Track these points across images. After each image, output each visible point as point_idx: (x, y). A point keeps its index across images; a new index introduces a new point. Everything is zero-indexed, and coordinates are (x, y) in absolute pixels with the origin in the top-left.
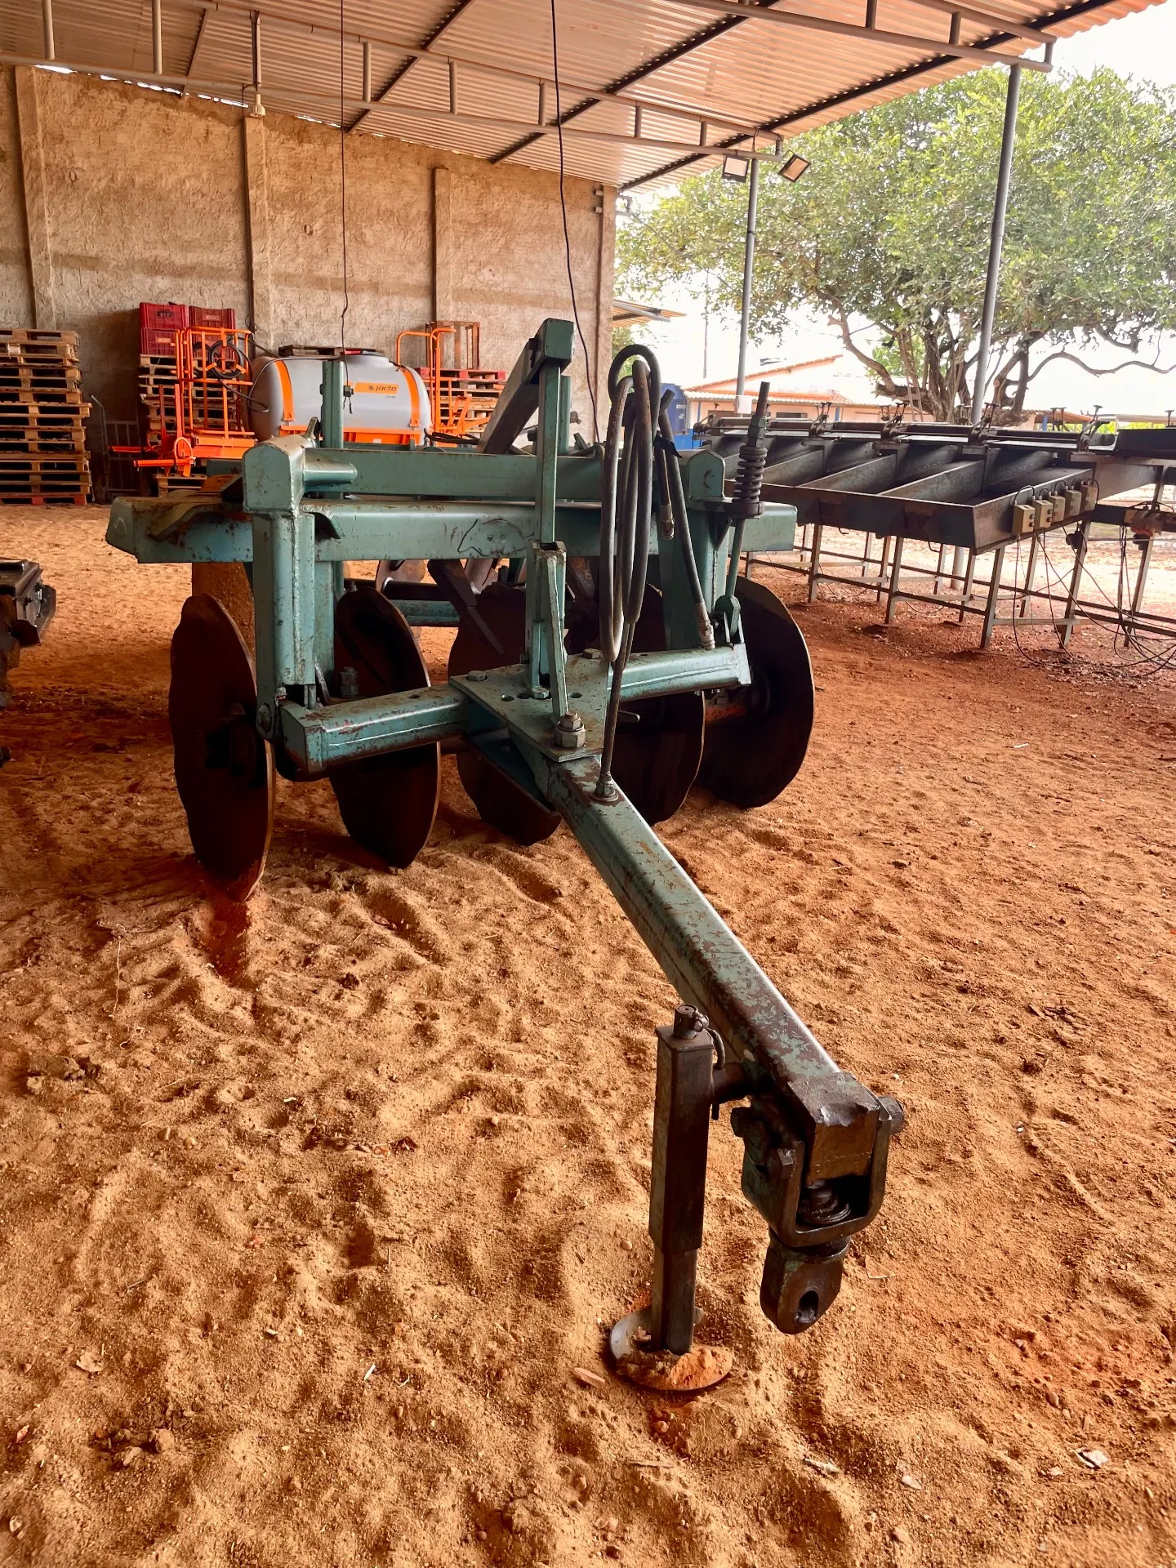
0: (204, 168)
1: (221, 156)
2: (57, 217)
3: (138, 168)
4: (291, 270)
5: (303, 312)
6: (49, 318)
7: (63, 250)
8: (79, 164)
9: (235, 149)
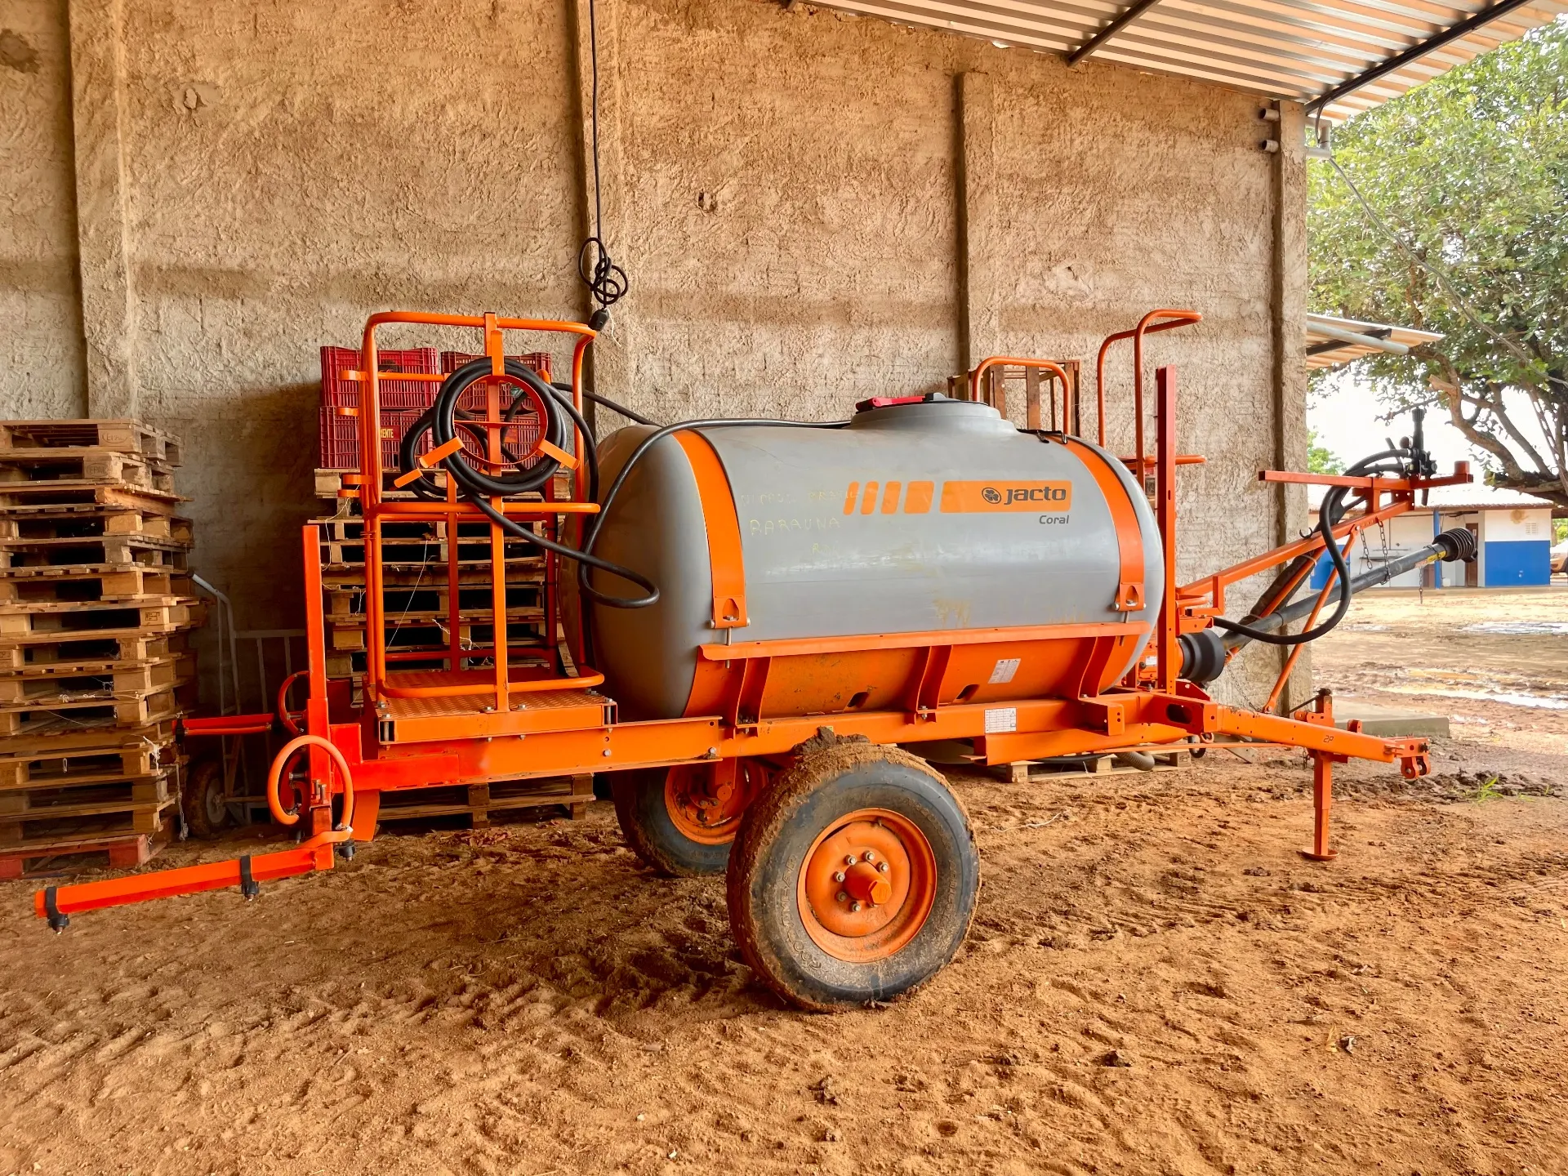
0: (488, 79)
1: (524, 54)
2: (150, 188)
3: (340, 81)
4: (672, 285)
5: (697, 370)
6: (121, 404)
7: (165, 258)
8: (209, 75)
9: (554, 42)
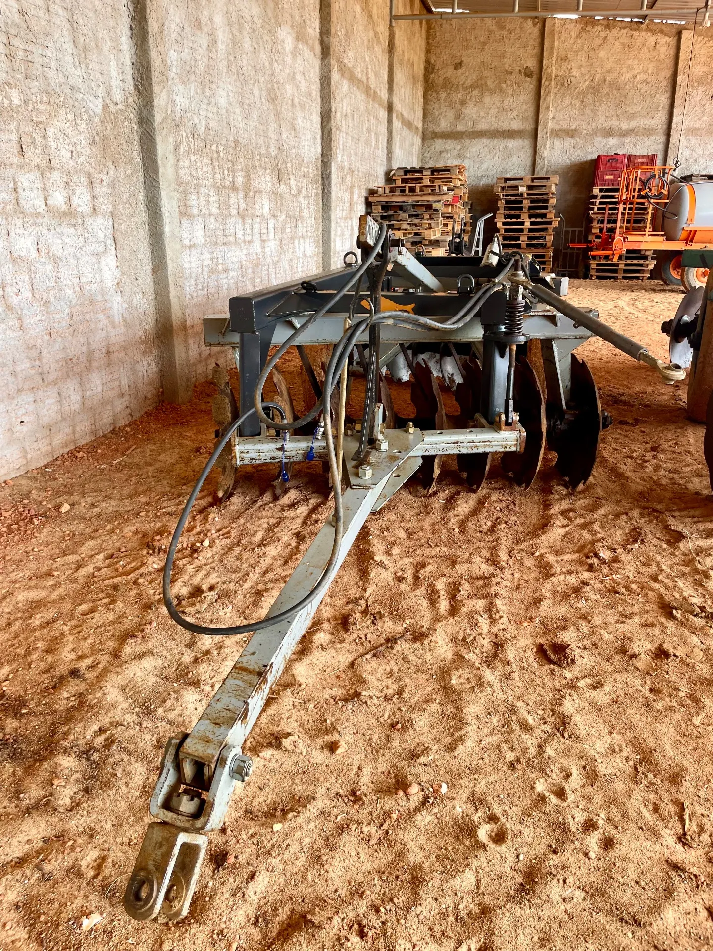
0: (651, 66)
1: (663, 57)
2: (556, 108)
3: (608, 71)
4: (697, 126)
5: (701, 153)
6: (542, 169)
7: (557, 127)
8: (574, 74)
9: (672, 52)
